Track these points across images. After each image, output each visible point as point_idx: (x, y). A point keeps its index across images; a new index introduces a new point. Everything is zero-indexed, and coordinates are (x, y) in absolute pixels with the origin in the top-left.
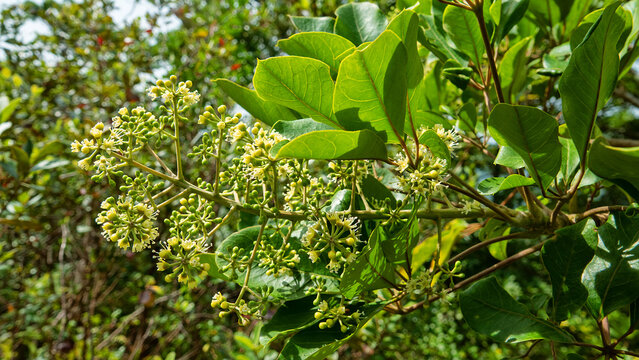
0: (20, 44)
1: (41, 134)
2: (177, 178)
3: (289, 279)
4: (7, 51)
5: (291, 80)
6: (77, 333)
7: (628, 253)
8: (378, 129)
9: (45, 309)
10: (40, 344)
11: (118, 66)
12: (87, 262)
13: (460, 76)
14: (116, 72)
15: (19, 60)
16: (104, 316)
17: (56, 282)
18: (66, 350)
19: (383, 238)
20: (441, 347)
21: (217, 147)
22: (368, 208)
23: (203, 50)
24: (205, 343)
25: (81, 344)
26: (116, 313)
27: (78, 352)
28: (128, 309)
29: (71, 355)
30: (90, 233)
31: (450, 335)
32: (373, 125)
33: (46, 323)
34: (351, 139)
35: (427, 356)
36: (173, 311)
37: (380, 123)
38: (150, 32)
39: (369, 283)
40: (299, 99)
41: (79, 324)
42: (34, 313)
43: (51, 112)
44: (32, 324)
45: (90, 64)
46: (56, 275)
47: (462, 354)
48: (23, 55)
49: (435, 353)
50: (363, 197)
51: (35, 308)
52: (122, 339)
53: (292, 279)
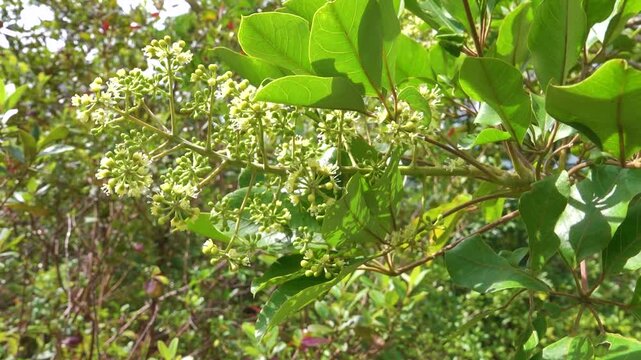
0: (22, 30)
1: (45, 122)
2: (172, 134)
3: (281, 236)
4: (8, 37)
5: (273, 35)
6: (84, 328)
7: (601, 203)
8: (356, 80)
9: (53, 302)
10: (47, 339)
11: (123, 51)
12: (95, 255)
13: (453, 43)
14: (122, 58)
15: (21, 46)
16: (112, 310)
17: (64, 274)
18: (73, 344)
19: (366, 189)
20: (466, 347)
21: (209, 106)
22: (354, 165)
23: (213, 35)
24: (216, 338)
25: (90, 337)
26: (125, 307)
27: (86, 346)
28: (137, 304)
29: (79, 350)
30: (97, 223)
31: (476, 335)
32: (350, 77)
33: (54, 317)
34: (324, 86)
35: (452, 356)
36: (184, 305)
37: (357, 75)
38: (156, 15)
39: (353, 232)
40: (282, 53)
41: (87, 318)
42: (40, 306)
43: (54, 99)
44: (40, 317)
45: (95, 51)
46: (63, 267)
47: (489, 354)
48: (24, 42)
49: (461, 352)
50: (350, 155)
51: (42, 300)
52: (130, 334)
53: (284, 235)
